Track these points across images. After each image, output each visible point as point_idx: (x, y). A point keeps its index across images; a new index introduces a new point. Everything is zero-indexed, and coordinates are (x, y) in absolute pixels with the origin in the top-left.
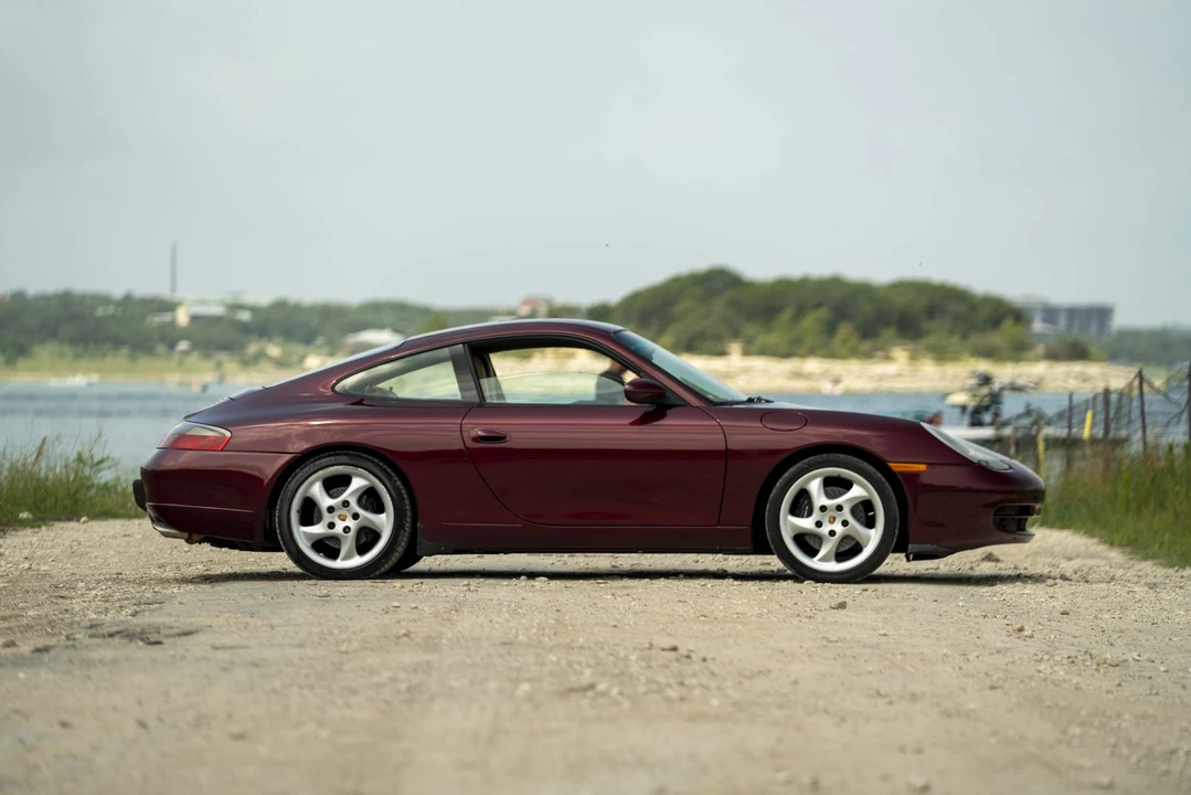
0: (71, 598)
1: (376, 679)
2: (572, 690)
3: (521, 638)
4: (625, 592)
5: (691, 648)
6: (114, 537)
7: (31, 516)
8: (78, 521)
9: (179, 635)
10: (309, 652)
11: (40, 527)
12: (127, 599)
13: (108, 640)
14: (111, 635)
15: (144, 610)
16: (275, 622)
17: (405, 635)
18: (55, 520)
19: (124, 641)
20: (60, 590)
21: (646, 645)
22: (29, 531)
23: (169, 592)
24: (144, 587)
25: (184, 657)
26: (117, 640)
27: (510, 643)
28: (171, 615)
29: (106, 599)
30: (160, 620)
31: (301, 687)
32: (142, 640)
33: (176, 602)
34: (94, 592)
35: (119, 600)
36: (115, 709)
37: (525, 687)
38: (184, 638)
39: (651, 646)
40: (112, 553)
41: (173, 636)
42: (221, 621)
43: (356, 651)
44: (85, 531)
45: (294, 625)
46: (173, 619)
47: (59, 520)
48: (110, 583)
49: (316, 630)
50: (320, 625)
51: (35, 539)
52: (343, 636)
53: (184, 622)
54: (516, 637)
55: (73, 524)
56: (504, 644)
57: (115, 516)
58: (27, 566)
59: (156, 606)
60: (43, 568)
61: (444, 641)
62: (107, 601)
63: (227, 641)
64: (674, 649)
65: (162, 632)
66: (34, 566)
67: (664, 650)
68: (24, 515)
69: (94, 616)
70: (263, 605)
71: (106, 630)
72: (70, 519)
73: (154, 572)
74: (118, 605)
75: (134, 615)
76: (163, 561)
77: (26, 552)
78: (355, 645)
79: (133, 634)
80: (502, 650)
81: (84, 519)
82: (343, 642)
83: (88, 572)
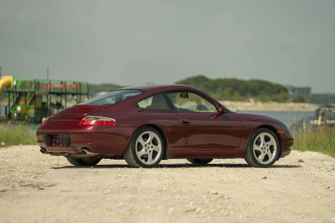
0: (15, 172)
1: (118, 205)
2: (188, 211)
3: (164, 189)
4: (193, 172)
5: (223, 193)
6: (30, 151)
7: (5, 144)
8: (19, 145)
9: (50, 186)
10: (93, 193)
11: (7, 147)
12: (33, 172)
13: (26, 187)
14: (27, 186)
15: (38, 176)
16: (81, 182)
17: (125, 187)
18: (12, 145)
19: (32, 188)
20: (12, 169)
21: (207, 192)
22: (4, 148)
23: (46, 170)
24: (38, 168)
25: (51, 195)
26: (29, 188)
27: (161, 191)
28: (47, 179)
29: (26, 172)
30: (43, 180)
31: (92, 208)
32: (38, 187)
33: (48, 173)
34: (22, 169)
35: (30, 172)
36: (27, 216)
37: (171, 209)
38: (51, 187)
39: (208, 193)
40: (29, 156)
41: (48, 186)
42: (63, 181)
43: (109, 193)
44: (21, 149)
45: (87, 183)
46: (47, 180)
47: (13, 145)
48: (28, 166)
49: (96, 185)
50: (96, 183)
51: (5, 151)
52: (104, 187)
53: (51, 182)
54: (162, 188)
55: (17, 147)
56: (159, 191)
57: (30, 144)
58: (2, 160)
59: (42, 175)
60: (7, 161)
61: (138, 190)
62: (26, 173)
63: (66, 188)
64: (217, 194)
65: (44, 185)
66: (5, 160)
67: (213, 194)
68: (3, 144)
69: (22, 178)
70: (77, 175)
71: (26, 184)
72: (16, 145)
73: (41, 163)
74: (30, 174)
75: (35, 178)
76: (44, 159)
77: (2, 155)
78: (109, 191)
79: (34, 185)
80: (159, 193)
81: (21, 145)
82: (105, 189)
83: (21, 162)
